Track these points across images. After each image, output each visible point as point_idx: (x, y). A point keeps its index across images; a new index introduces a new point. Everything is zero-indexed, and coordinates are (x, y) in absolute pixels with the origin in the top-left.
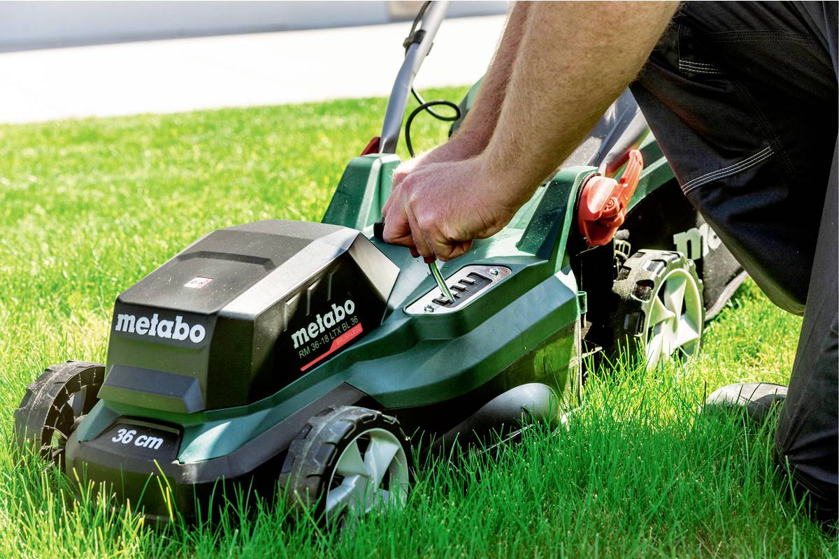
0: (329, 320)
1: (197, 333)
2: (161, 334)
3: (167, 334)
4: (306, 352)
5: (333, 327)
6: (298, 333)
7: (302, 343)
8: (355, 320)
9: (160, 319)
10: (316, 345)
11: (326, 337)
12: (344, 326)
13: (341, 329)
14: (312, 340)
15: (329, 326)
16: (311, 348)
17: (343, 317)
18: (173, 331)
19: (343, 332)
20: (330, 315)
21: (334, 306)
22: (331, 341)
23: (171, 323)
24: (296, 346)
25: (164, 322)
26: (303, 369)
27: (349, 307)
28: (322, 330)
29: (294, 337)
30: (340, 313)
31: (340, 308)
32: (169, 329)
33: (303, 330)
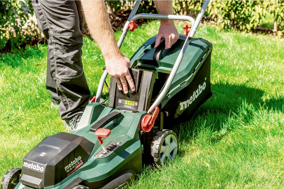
0: (74, 162)
1: (42, 169)
2: (34, 168)
3: (35, 169)
4: (68, 171)
5: (75, 164)
6: (66, 167)
7: (67, 169)
8: (81, 161)
9: (33, 165)
10: (71, 169)
11: (74, 166)
12: (79, 163)
13: (78, 164)
14: (70, 168)
15: (74, 164)
16: (70, 170)
17: (78, 161)
18: (36, 168)
19: (78, 165)
20: (74, 161)
21: (75, 159)
22: (75, 167)
23: (36, 166)
24: (66, 170)
25: (34, 166)
26: (68, 175)
27: (80, 158)
28: (73, 165)
29: (65, 168)
30: (77, 160)
31: (77, 159)
32: (35, 167)
33: (67, 166)
